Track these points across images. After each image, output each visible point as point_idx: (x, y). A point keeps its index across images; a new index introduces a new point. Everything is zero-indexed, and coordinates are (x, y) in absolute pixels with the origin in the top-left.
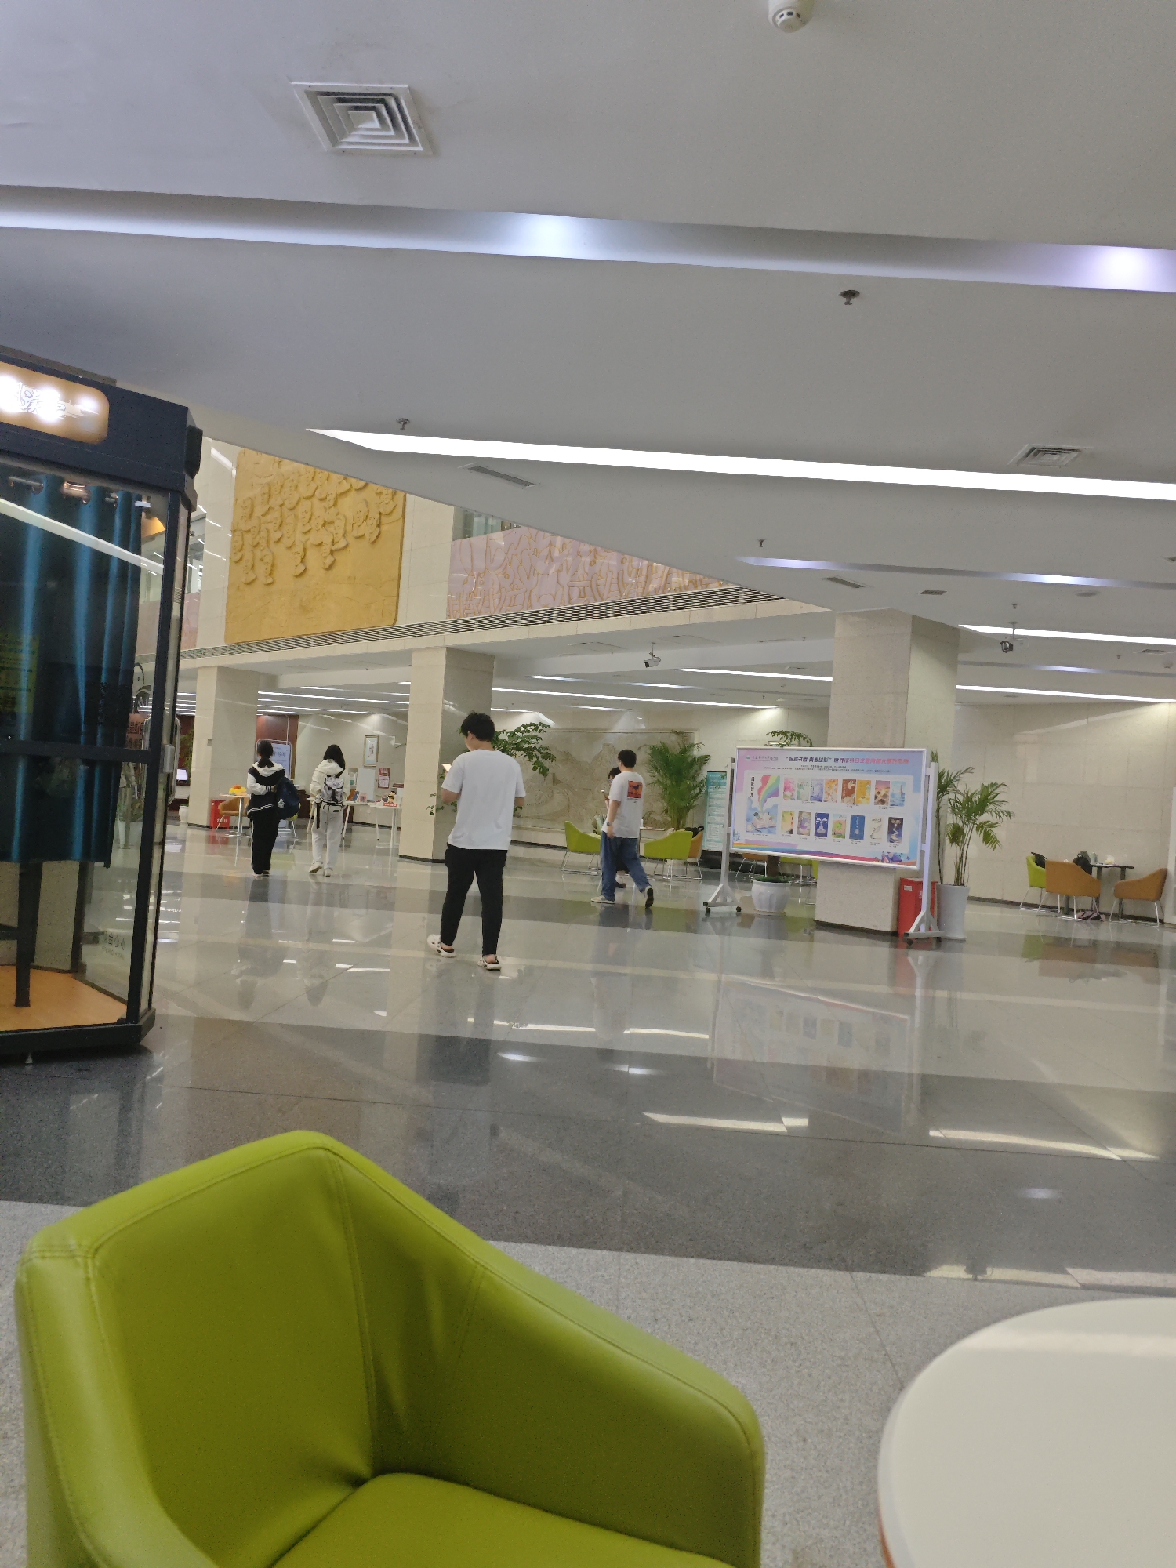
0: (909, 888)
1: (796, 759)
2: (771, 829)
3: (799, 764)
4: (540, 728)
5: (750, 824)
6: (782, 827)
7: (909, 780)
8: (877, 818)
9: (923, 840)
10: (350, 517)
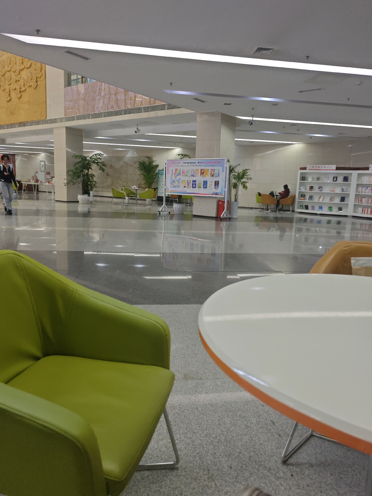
0: (221, 203)
1: (186, 163)
2: (178, 187)
3: (187, 164)
4: (101, 155)
5: (172, 185)
6: (182, 186)
7: (221, 168)
8: (211, 181)
9: (225, 188)
10: (25, 78)
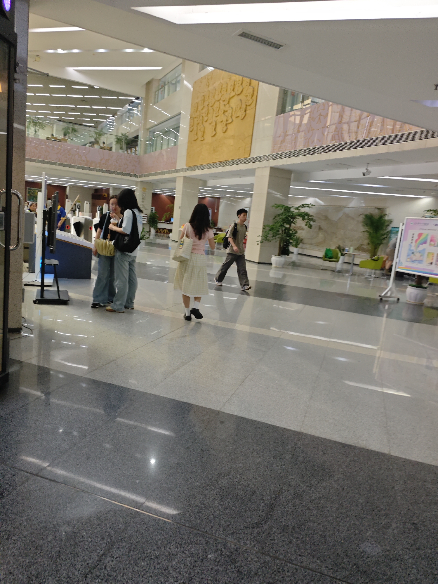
2: (420, 261)
5: (409, 257)
6: (426, 261)
10: (234, 108)
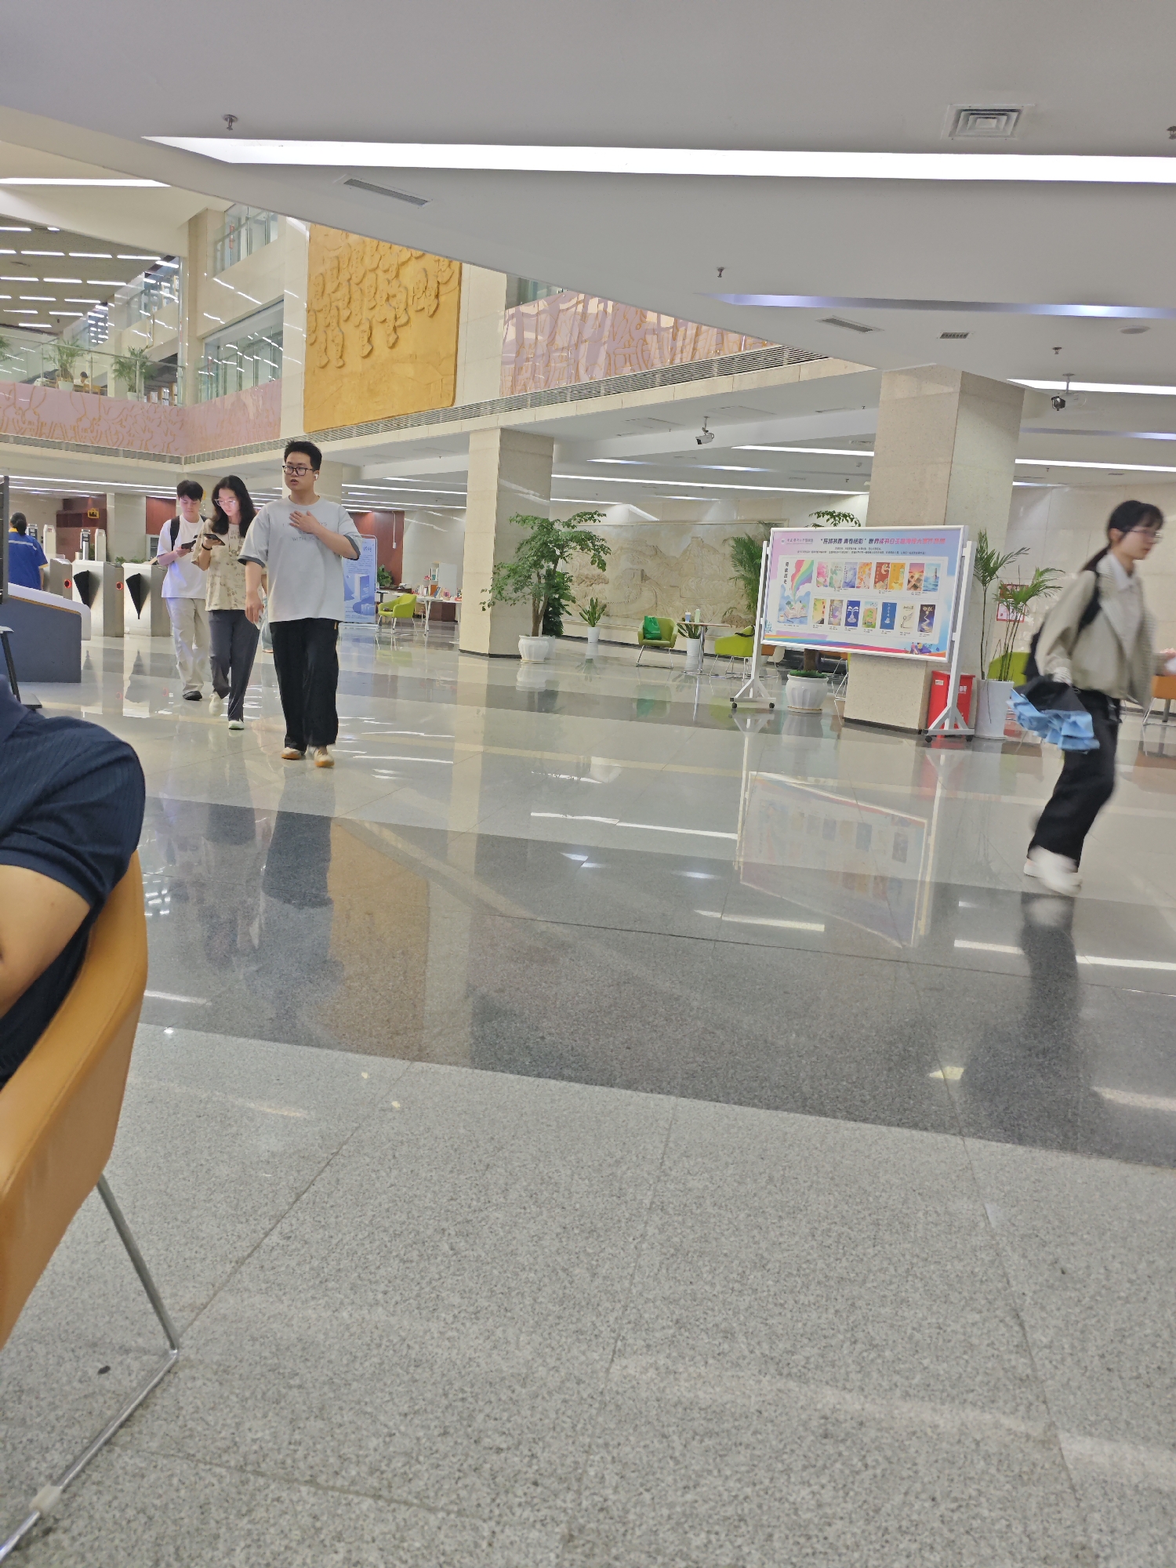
0: (940, 683)
1: (830, 541)
2: (802, 619)
3: (833, 547)
5: (782, 613)
6: (813, 616)
7: (944, 561)
8: (908, 603)
10: (411, 289)
